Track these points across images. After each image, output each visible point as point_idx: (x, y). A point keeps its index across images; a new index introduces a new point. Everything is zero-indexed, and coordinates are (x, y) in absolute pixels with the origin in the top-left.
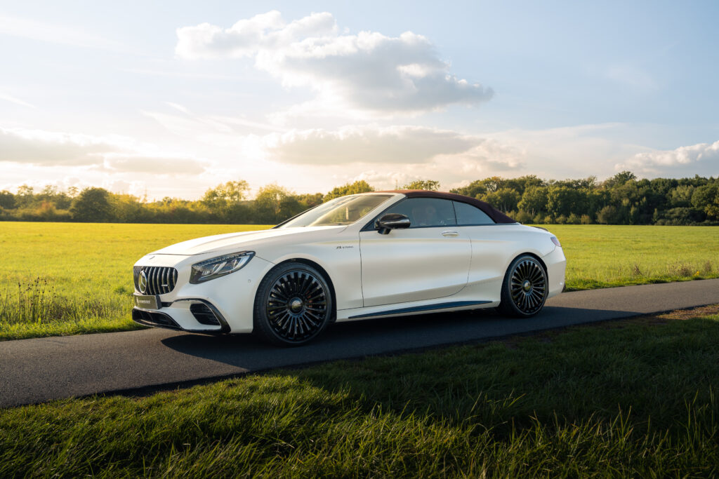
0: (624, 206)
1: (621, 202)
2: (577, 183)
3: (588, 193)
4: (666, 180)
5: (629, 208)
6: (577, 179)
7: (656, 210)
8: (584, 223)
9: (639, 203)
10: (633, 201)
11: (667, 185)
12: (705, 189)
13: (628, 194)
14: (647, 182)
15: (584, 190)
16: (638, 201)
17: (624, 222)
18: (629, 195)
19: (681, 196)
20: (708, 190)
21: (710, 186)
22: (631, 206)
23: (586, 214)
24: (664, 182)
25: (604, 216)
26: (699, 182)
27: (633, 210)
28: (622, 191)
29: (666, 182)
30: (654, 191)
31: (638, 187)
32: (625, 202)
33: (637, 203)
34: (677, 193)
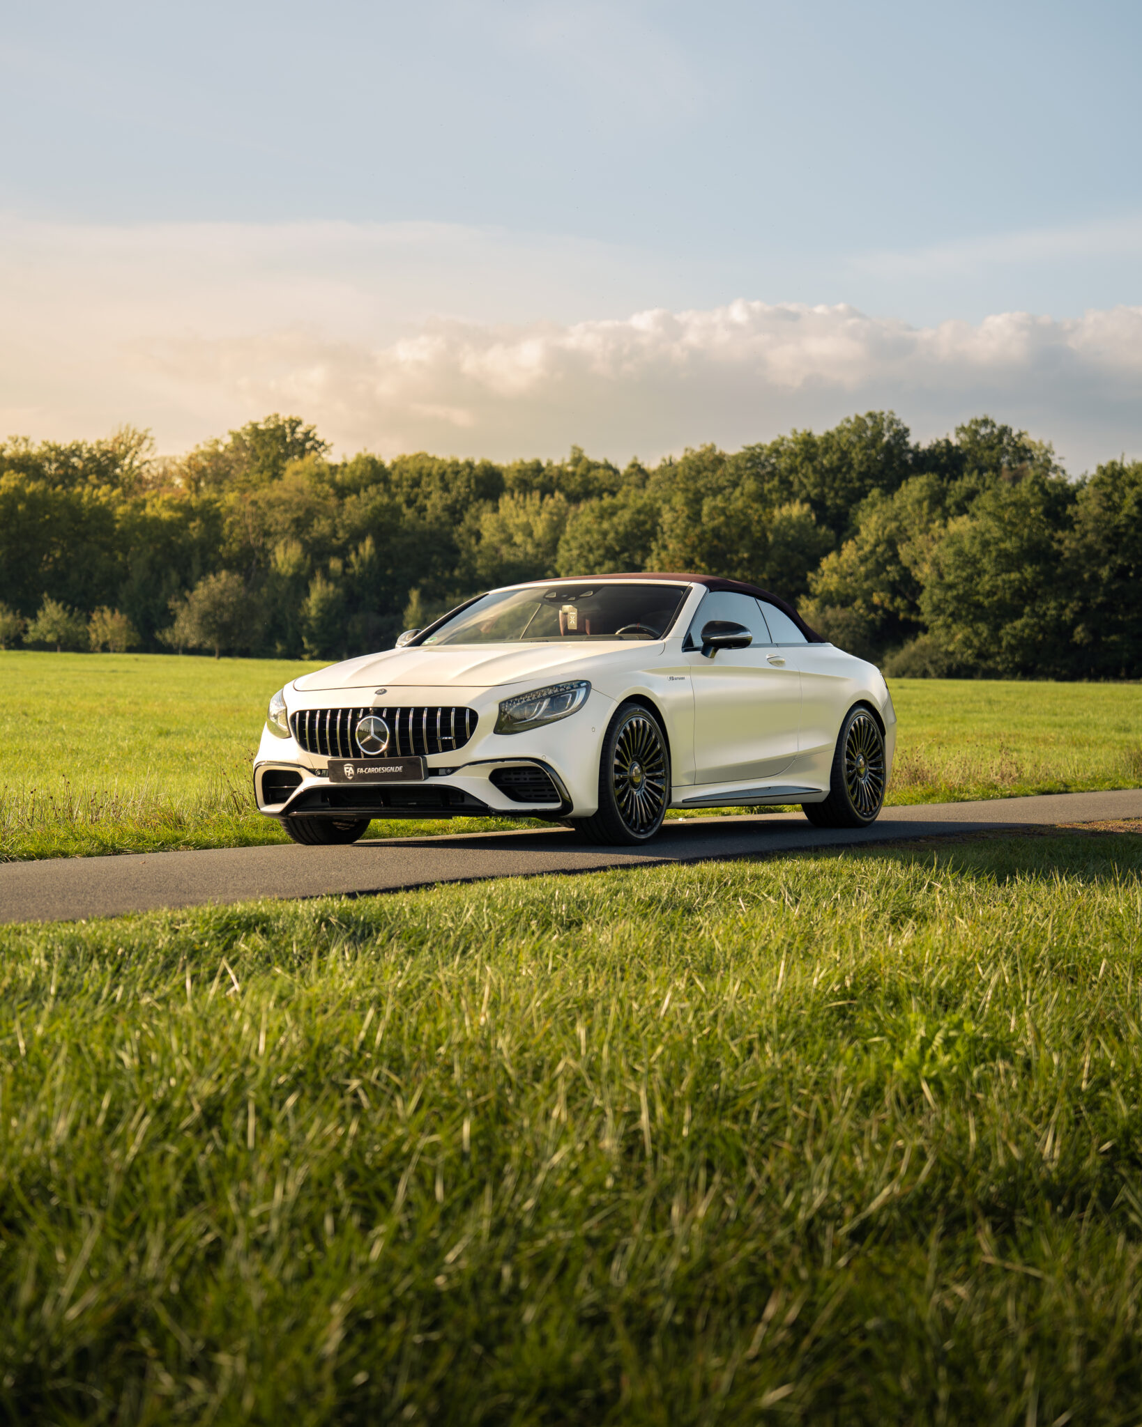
0: (278, 576)
1: (266, 552)
2: (63, 457)
3: (120, 510)
4: (456, 469)
5: (300, 584)
6: (65, 443)
7: (414, 595)
8: (105, 648)
9: (347, 565)
10: (318, 552)
11: (459, 487)
12: (612, 512)
13: (297, 521)
14: (376, 474)
15: (104, 494)
16: (342, 552)
17: (279, 648)
18: (301, 525)
19: (518, 538)
20: (625, 516)
21: (634, 499)
22: (311, 575)
23: (113, 605)
24: (447, 476)
25: (204, 616)
26: (586, 481)
27: (318, 592)
28: (271, 505)
29: (457, 473)
30: (409, 513)
31: (342, 492)
32: (286, 556)
33: (335, 564)
34: (503, 527)
